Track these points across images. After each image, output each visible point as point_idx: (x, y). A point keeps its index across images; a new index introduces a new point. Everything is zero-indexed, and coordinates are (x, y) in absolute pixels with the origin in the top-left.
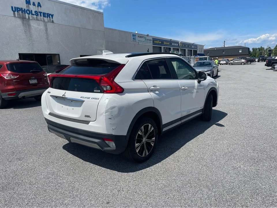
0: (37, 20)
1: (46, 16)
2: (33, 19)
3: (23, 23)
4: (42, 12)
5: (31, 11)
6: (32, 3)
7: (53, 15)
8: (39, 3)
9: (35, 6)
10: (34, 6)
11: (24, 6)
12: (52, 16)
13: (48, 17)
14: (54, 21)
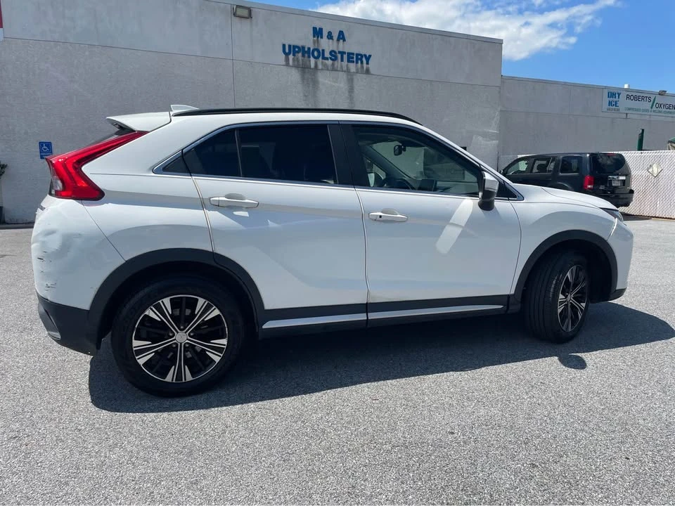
0: (334, 69)
1: (355, 60)
2: (326, 68)
3: (303, 78)
4: (344, 53)
5: (323, 50)
6: (325, 34)
7: (370, 56)
8: (341, 33)
9: (332, 39)
10: (331, 41)
11: (309, 42)
12: (368, 58)
13: (357, 63)
14: (372, 71)
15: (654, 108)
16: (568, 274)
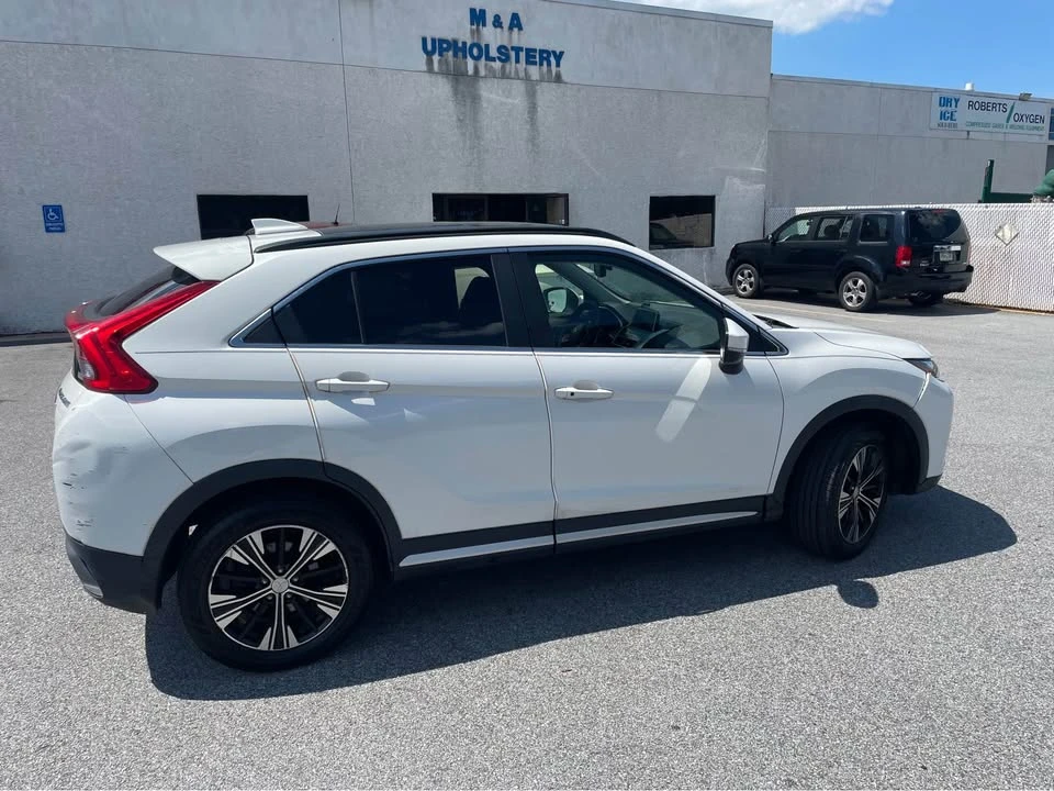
0: (504, 76)
1: (538, 60)
2: (492, 74)
3: (456, 92)
4: (521, 49)
5: (487, 46)
6: (490, 19)
7: (562, 53)
8: (515, 17)
9: (502, 27)
10: (499, 30)
11: (463, 32)
12: (559, 57)
13: (541, 64)
14: (564, 77)
15: (1012, 121)
16: (855, 461)
